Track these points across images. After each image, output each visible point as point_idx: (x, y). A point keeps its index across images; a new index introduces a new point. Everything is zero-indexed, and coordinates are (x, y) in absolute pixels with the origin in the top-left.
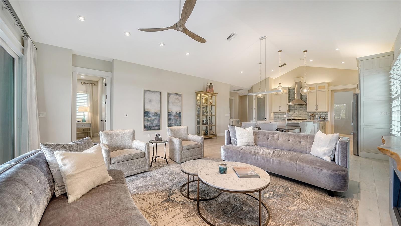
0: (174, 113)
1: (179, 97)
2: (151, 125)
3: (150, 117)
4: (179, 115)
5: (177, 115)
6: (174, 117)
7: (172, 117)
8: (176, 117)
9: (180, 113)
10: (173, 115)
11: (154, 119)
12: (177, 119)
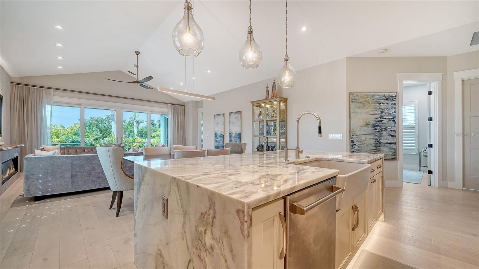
0: (234, 135)
1: (238, 114)
2: (218, 145)
3: (217, 139)
4: (238, 136)
5: (237, 137)
6: (234, 138)
7: (233, 139)
8: (236, 139)
9: (240, 134)
10: (233, 136)
11: (220, 140)
12: (237, 140)
